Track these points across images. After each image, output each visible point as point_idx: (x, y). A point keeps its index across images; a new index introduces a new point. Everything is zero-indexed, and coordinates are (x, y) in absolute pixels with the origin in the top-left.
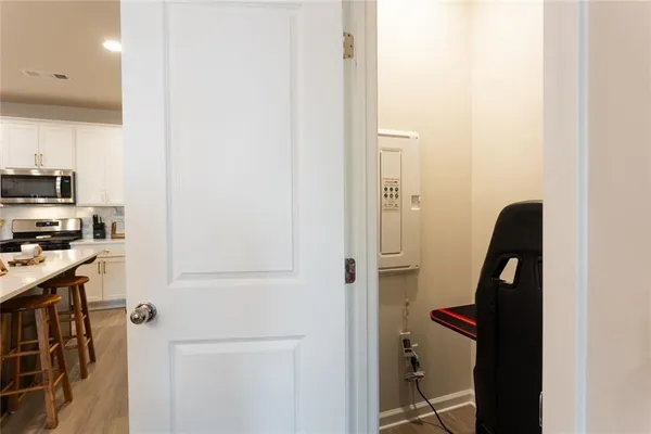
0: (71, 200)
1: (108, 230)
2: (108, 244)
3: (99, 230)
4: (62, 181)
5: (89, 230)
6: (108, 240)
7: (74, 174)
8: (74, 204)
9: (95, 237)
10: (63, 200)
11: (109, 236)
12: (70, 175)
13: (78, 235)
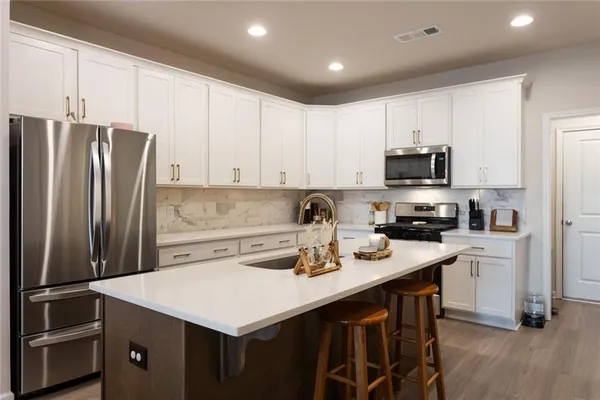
0: (445, 181)
1: (487, 219)
2: (486, 238)
3: (477, 219)
4: (436, 159)
5: (464, 218)
6: (487, 233)
7: (449, 149)
8: (448, 185)
9: (472, 228)
10: (438, 181)
11: (487, 227)
12: (444, 150)
13: (452, 223)
